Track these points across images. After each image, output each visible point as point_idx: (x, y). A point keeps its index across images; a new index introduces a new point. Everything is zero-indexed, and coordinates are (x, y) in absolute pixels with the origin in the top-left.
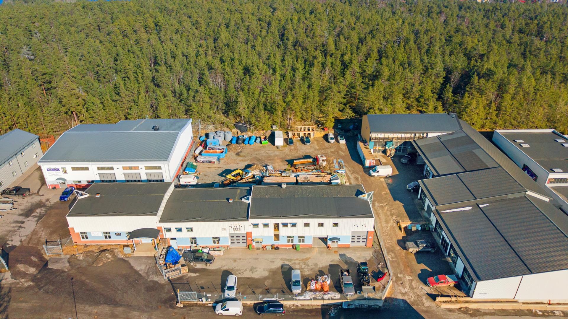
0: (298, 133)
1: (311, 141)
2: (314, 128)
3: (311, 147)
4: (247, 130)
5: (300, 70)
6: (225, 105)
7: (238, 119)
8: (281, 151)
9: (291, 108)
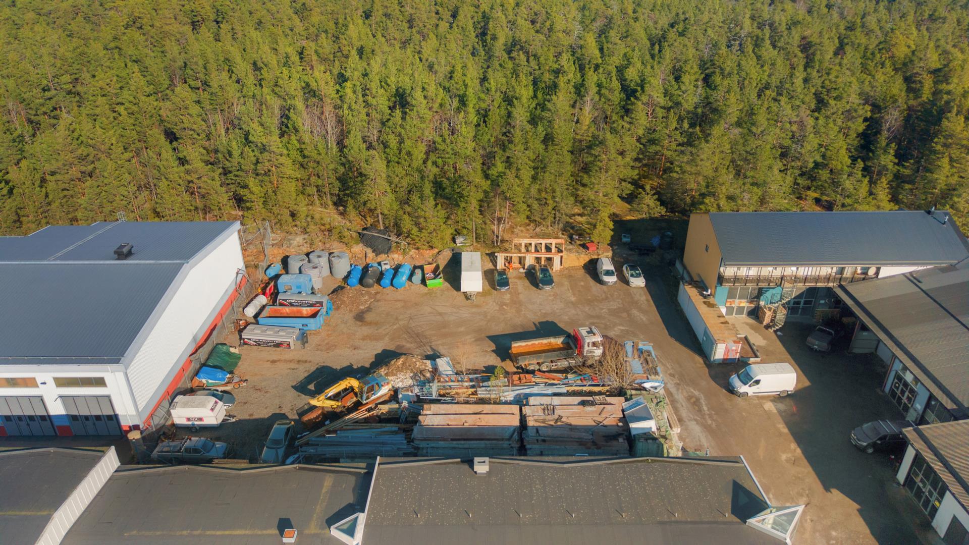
0: (520, 258)
1: (555, 279)
2: (561, 244)
3: (555, 295)
4: (390, 248)
5: (524, 100)
6: (337, 184)
7: (368, 219)
8: (477, 306)
9: (503, 192)
